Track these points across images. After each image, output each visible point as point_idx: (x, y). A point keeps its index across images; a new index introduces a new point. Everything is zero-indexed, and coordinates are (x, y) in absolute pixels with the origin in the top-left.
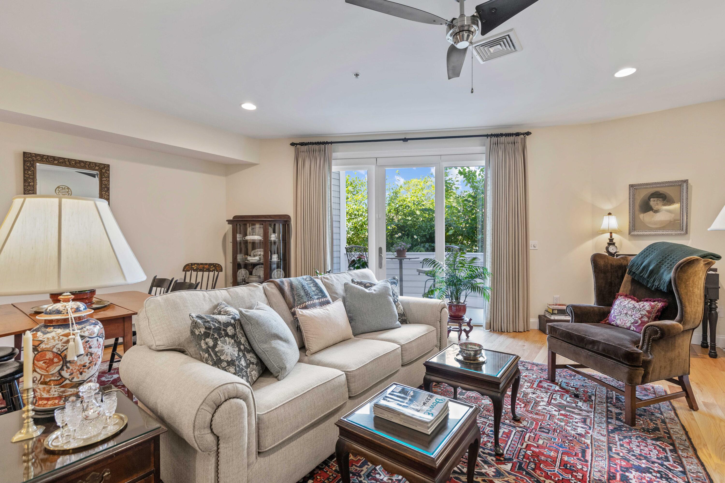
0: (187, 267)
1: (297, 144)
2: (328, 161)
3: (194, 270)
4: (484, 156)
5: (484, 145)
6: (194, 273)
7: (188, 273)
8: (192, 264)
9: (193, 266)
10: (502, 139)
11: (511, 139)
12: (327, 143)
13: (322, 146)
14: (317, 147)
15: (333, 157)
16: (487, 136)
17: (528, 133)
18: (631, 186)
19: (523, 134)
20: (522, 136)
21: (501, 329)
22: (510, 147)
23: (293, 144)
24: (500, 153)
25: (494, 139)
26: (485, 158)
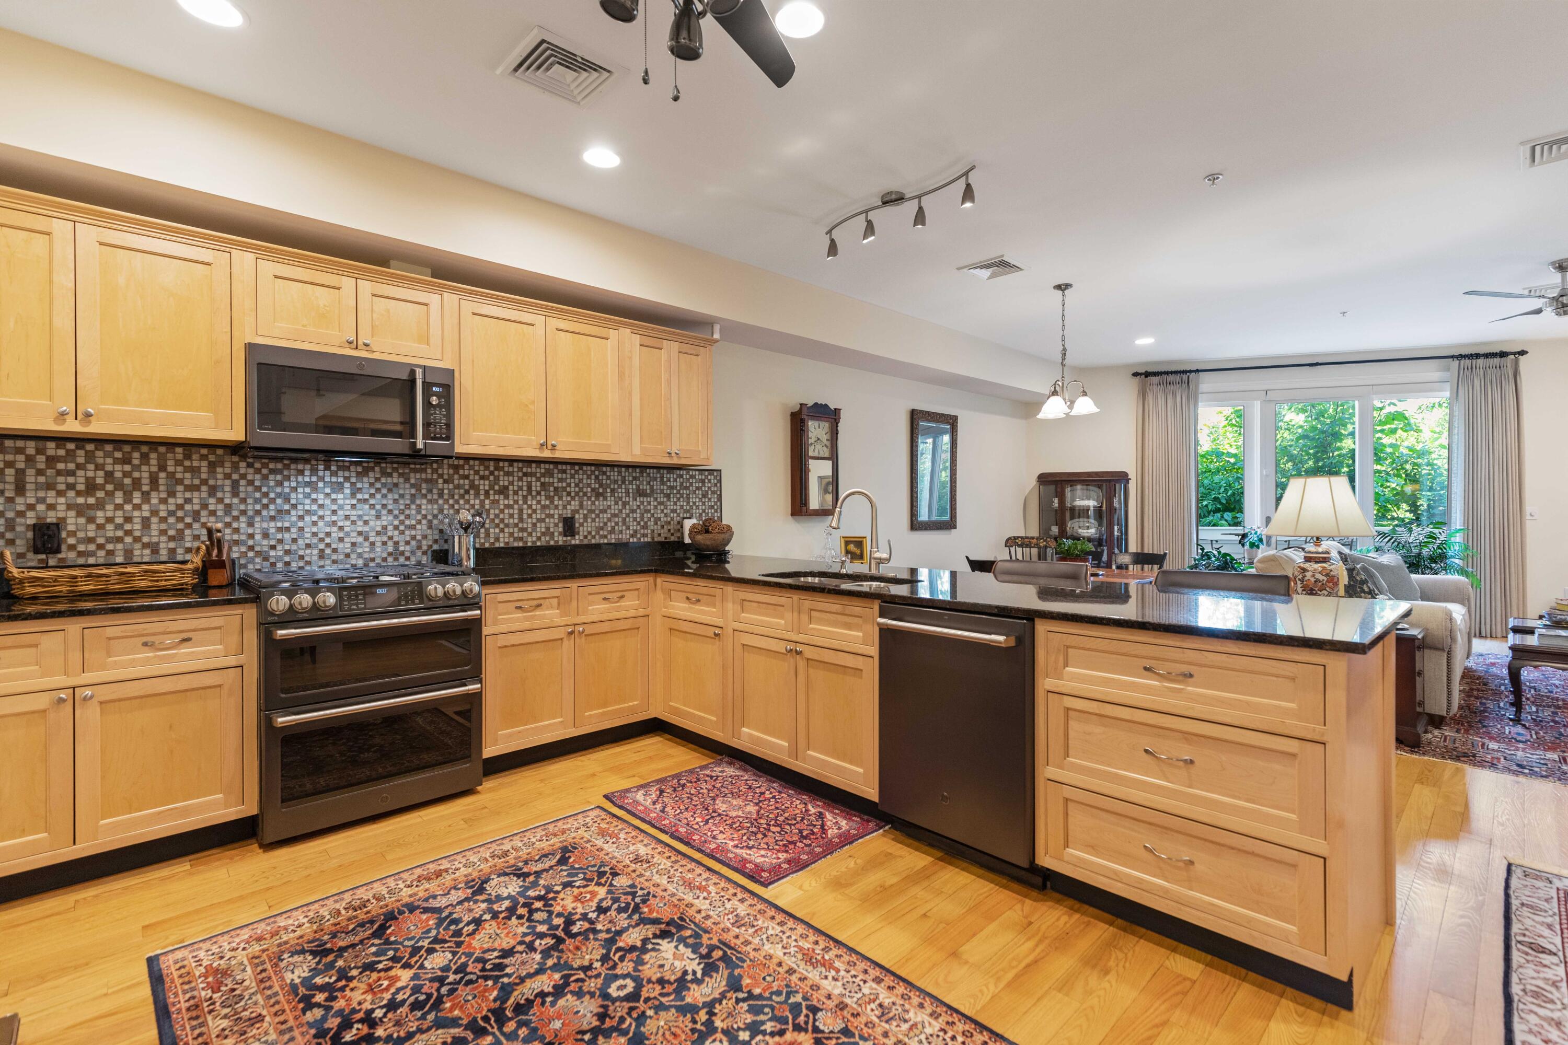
0: (1011, 542)
1: (1140, 374)
2: (1193, 398)
3: (1019, 546)
4: (1447, 386)
5: (1448, 372)
6: (1019, 550)
7: (1013, 549)
8: (1015, 538)
9: (1019, 541)
10: (1480, 362)
11: (1497, 361)
12: (1191, 371)
13: (1185, 377)
14: (1177, 378)
15: (1200, 391)
16: (1452, 357)
17: (1523, 353)
19: (1514, 354)
20: (1512, 357)
21: (1480, 633)
22: (1492, 374)
23: (1136, 374)
24: (1477, 382)
25: (1467, 362)
26: (1449, 388)
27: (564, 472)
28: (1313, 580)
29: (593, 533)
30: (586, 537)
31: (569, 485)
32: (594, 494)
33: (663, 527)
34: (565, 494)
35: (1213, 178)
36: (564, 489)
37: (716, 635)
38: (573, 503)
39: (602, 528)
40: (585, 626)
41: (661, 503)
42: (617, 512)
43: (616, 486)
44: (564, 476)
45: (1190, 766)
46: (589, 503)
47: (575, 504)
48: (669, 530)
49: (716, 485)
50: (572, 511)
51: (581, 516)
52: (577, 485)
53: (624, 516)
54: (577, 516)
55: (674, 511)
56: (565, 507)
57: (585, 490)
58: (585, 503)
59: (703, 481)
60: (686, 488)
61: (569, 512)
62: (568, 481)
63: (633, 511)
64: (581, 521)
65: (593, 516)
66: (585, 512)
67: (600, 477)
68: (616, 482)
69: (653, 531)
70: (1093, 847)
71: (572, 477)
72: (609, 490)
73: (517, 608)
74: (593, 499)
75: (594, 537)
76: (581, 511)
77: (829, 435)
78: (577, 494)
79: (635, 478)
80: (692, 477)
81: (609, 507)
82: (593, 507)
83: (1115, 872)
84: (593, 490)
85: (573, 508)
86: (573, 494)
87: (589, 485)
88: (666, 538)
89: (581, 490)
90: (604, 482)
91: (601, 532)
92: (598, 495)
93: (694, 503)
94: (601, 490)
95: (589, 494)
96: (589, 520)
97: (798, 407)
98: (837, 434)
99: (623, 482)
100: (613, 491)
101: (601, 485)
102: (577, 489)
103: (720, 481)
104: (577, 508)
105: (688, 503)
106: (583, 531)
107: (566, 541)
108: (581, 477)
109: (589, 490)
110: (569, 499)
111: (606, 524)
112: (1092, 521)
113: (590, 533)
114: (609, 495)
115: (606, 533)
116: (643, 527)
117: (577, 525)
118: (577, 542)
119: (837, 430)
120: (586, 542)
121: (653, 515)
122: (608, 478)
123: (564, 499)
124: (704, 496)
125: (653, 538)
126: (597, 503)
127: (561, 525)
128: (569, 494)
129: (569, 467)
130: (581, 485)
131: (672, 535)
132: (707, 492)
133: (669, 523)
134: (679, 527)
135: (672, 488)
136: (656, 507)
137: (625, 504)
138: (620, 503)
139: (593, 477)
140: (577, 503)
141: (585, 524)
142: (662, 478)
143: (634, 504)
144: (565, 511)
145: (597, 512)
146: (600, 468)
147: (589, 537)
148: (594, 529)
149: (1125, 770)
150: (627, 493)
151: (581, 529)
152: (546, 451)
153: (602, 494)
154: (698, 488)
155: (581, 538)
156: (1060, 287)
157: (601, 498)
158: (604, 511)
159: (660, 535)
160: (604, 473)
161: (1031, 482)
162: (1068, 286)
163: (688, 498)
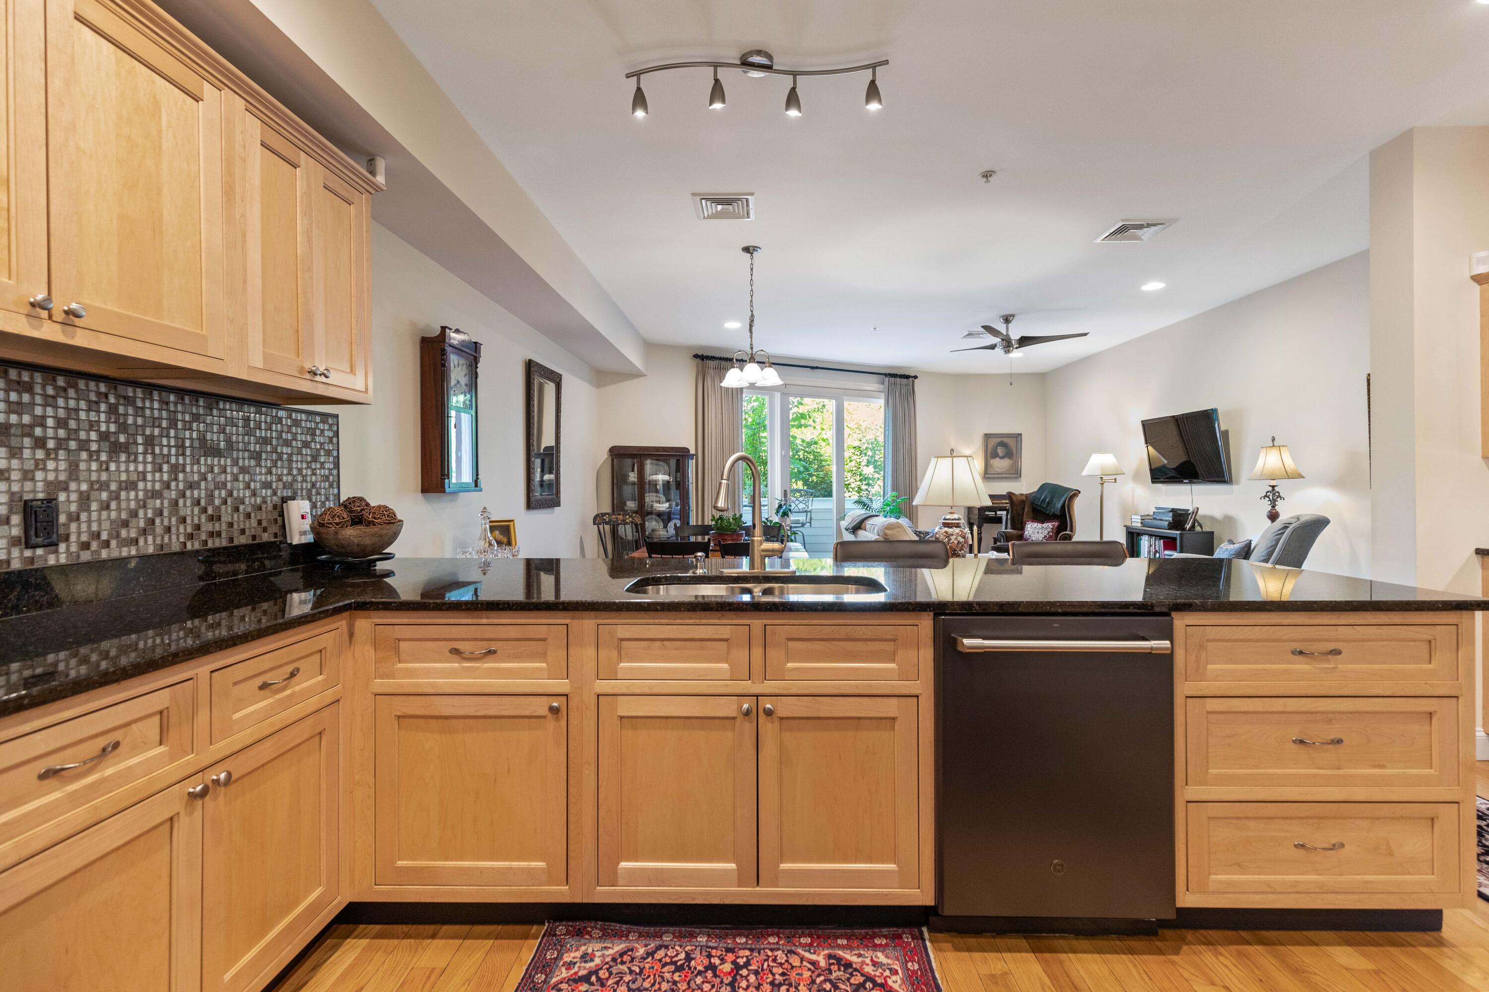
0: (598, 519)
3: (606, 524)
4: (883, 395)
5: (883, 384)
7: (601, 527)
8: (603, 514)
9: (605, 518)
11: (905, 380)
16: (886, 375)
17: (916, 377)
18: (986, 435)
19: (912, 377)
22: (903, 388)
23: (696, 356)
24: (897, 396)
25: (892, 379)
26: (883, 397)
27: (28, 388)
28: (956, 542)
29: (104, 536)
30: (85, 546)
31: (41, 421)
32: (105, 446)
33: (248, 516)
34: (27, 441)
35: (987, 175)
36: (27, 431)
37: (554, 711)
38: (51, 465)
39: (126, 524)
40: (226, 765)
41: (244, 470)
42: (158, 486)
43: (157, 432)
44: (26, 398)
45: (1338, 746)
46: (94, 466)
47: (55, 469)
48: (260, 522)
49: (331, 441)
50: (48, 484)
51: (74, 497)
52: (61, 423)
53: (174, 495)
54: (62, 497)
55: (267, 485)
56: (27, 475)
57: (83, 435)
58: (83, 466)
59: (312, 432)
60: (287, 443)
61: (40, 486)
62: (38, 411)
63: (191, 486)
64: (73, 508)
65: (104, 495)
66: (84, 487)
67: (121, 410)
68: (155, 422)
69: (231, 525)
70: (1239, 865)
71: (50, 401)
72: (140, 440)
73: (43, 777)
74: (104, 457)
75: (107, 544)
76: (73, 486)
77: (467, 377)
78: (61, 444)
79: (196, 418)
80: (296, 423)
81: (143, 476)
82: (104, 476)
83: (1268, 884)
84: (104, 437)
85: (51, 477)
86: (51, 444)
87: (93, 425)
88: (254, 537)
89: (73, 434)
90: (130, 420)
91: (124, 533)
92: (116, 449)
93: (300, 470)
94: (122, 439)
95: (94, 447)
96: (94, 506)
97: (438, 332)
98: (476, 378)
99: (173, 423)
100: (150, 442)
101: (123, 427)
102: (62, 433)
103: (337, 434)
104: (62, 477)
105: (290, 469)
106: (77, 532)
107: (32, 560)
108: (72, 404)
109: (93, 436)
110: (40, 454)
111: (134, 514)
112: (661, 495)
113: (97, 535)
114: (141, 449)
115: (133, 535)
116: (211, 518)
117: (62, 519)
118: (63, 559)
119: (476, 373)
120: (86, 556)
121: (230, 494)
122: (140, 411)
123: (27, 453)
124: (315, 458)
125: (231, 540)
126: (113, 467)
127: (16, 519)
128: (40, 443)
129: (38, 377)
130: (72, 424)
131: (265, 530)
132: (318, 450)
133: (260, 508)
134: (275, 515)
135: (266, 441)
136: (236, 479)
137: (175, 469)
138: (165, 467)
139: (103, 407)
140: (63, 466)
141: (84, 516)
142: (247, 420)
143: (193, 471)
144: (28, 486)
145: (113, 487)
146: (121, 389)
147: (94, 545)
148: (106, 525)
149: (1272, 767)
150: (181, 447)
151: (73, 526)
152: (47, 325)
153: (125, 448)
154: (306, 444)
155: (74, 548)
156: (747, 250)
157: (123, 457)
158: (131, 485)
159: (243, 532)
160: (129, 401)
161: (603, 455)
162: (755, 248)
163: (290, 461)
